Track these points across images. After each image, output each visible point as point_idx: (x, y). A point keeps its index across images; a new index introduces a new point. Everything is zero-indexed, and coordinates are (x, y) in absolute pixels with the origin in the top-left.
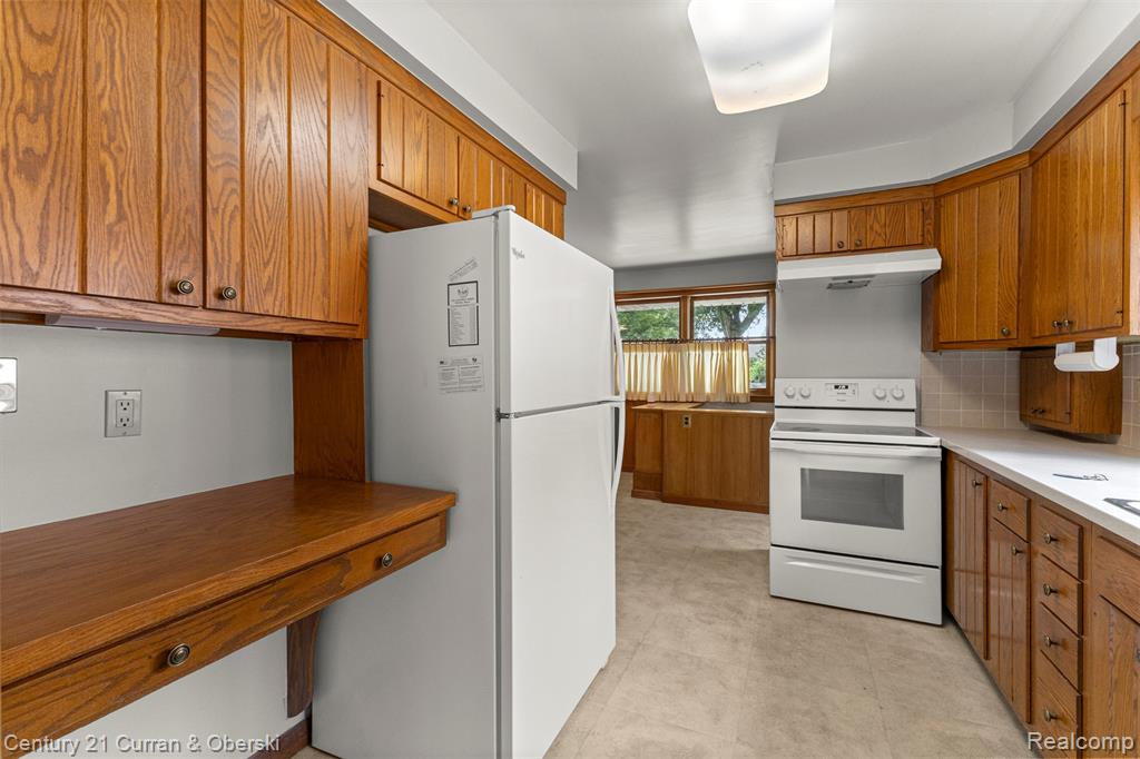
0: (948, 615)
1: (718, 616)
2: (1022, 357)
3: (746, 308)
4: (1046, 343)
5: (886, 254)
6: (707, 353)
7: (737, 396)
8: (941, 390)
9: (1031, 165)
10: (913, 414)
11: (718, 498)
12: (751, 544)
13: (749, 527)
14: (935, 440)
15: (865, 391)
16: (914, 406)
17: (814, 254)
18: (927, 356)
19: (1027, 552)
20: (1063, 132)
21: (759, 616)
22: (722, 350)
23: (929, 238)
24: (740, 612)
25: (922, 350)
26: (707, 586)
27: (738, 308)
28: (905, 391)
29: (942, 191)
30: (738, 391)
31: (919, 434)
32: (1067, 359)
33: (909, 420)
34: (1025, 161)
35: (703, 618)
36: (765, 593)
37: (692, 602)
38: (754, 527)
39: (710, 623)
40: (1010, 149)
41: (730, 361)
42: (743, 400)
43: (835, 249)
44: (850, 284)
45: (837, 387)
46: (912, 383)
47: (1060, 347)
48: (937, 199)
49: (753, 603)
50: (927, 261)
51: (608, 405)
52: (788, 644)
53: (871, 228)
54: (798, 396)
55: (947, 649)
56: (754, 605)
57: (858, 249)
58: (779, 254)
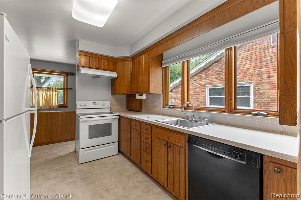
0: (120, 151)
1: (65, 178)
2: (127, 96)
3: (44, 78)
4: (135, 94)
5: (107, 71)
6: (41, 92)
7: (53, 107)
8: (115, 103)
9: (132, 60)
10: (110, 109)
11: (49, 141)
12: (66, 152)
13: (64, 147)
14: (117, 114)
15: (100, 104)
16: (110, 107)
17: (89, 68)
18: (112, 96)
19: (140, 133)
20: (138, 56)
21: (78, 171)
22: (47, 91)
23: (114, 70)
24: (72, 173)
25: (111, 94)
26: (57, 170)
27: (40, 77)
28: (108, 103)
29: (117, 60)
30: (53, 105)
31: (111, 113)
32: (138, 97)
33: (109, 110)
34: (131, 59)
35: (60, 181)
36: (77, 164)
37: (54, 178)
38: (65, 146)
39: (63, 181)
40: (129, 55)
41: (50, 95)
42: (55, 108)
43: (95, 67)
44: (98, 77)
45: (94, 103)
46: (109, 102)
47: (137, 95)
48: (116, 61)
49: (74, 168)
50: (114, 75)
51: (29, 112)
52: (89, 175)
53: (103, 64)
54: (83, 106)
55: (121, 158)
56: (75, 169)
57: (100, 69)
58: (80, 65)
